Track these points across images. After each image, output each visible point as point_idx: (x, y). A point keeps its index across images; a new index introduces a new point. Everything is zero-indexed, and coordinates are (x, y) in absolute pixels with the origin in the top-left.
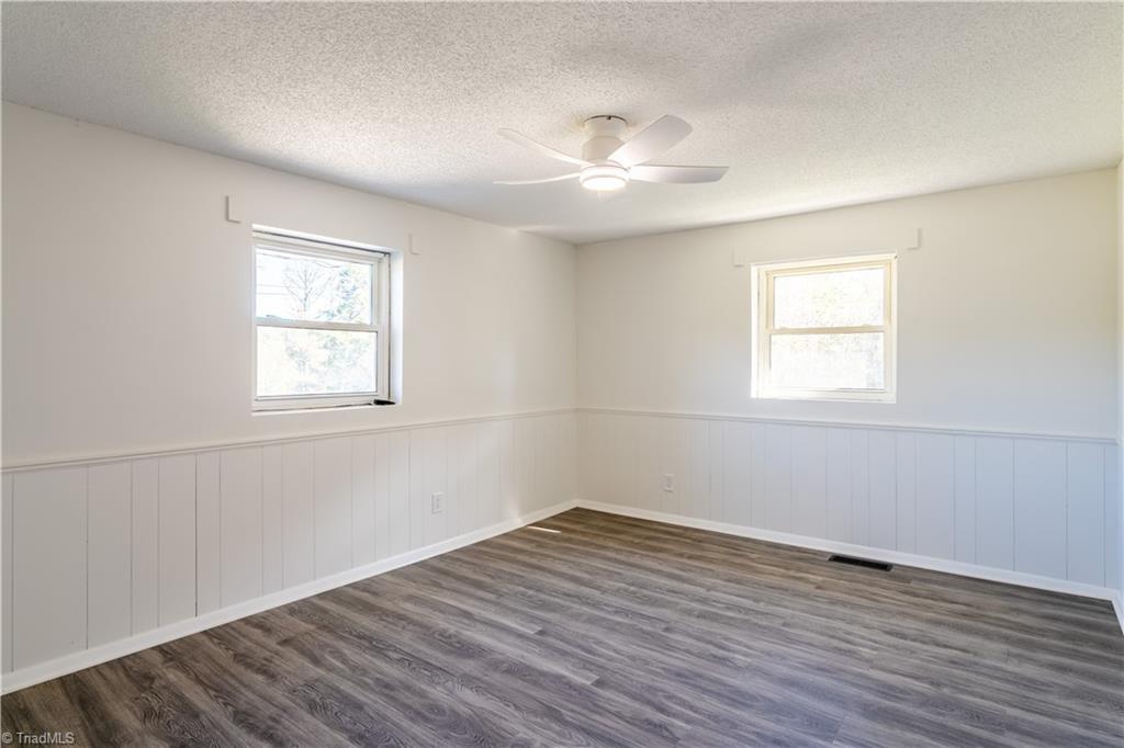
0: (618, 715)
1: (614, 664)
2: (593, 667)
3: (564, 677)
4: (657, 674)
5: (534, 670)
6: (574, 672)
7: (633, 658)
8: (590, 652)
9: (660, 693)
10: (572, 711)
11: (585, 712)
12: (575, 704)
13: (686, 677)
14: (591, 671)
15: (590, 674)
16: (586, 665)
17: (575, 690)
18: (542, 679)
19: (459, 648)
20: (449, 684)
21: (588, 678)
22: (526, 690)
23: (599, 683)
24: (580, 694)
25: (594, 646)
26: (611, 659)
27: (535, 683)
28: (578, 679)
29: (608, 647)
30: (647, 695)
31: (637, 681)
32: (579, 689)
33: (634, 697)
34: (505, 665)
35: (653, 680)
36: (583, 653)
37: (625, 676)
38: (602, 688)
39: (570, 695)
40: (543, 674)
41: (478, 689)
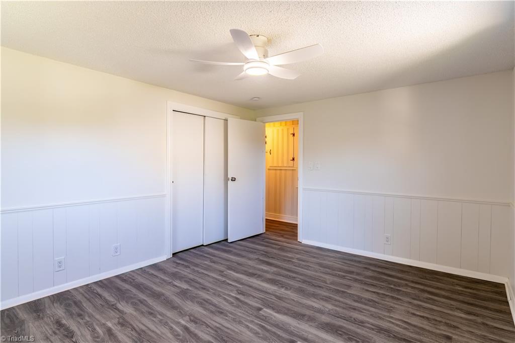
0: (254, 297)
1: (251, 319)
2: (262, 317)
3: (276, 312)
4: (231, 313)
5: (291, 316)
6: (271, 315)
7: (240, 323)
8: (263, 327)
9: (235, 305)
10: (272, 299)
11: (267, 299)
12: (270, 301)
13: (219, 312)
14: (263, 316)
15: (263, 313)
16: (265, 319)
17: (271, 307)
18: (286, 312)
19: (338, 330)
20: (327, 310)
21: (265, 312)
22: (292, 306)
23: (260, 309)
24: (268, 305)
25: (259, 331)
26: (252, 322)
27: (288, 309)
28: (269, 311)
29: (251, 330)
30: (240, 304)
31: (243, 310)
32: (269, 307)
33: (246, 304)
34: (306, 319)
35: (235, 310)
36: (266, 326)
37: (247, 312)
38: (259, 307)
39: (272, 304)
40: (285, 314)
41: (313, 307)
